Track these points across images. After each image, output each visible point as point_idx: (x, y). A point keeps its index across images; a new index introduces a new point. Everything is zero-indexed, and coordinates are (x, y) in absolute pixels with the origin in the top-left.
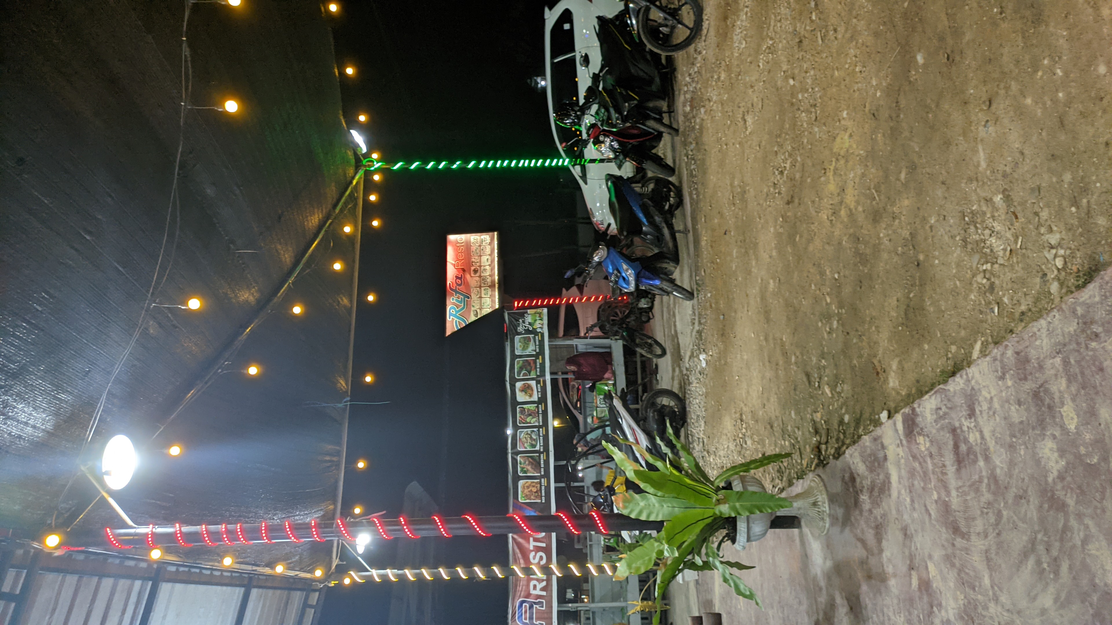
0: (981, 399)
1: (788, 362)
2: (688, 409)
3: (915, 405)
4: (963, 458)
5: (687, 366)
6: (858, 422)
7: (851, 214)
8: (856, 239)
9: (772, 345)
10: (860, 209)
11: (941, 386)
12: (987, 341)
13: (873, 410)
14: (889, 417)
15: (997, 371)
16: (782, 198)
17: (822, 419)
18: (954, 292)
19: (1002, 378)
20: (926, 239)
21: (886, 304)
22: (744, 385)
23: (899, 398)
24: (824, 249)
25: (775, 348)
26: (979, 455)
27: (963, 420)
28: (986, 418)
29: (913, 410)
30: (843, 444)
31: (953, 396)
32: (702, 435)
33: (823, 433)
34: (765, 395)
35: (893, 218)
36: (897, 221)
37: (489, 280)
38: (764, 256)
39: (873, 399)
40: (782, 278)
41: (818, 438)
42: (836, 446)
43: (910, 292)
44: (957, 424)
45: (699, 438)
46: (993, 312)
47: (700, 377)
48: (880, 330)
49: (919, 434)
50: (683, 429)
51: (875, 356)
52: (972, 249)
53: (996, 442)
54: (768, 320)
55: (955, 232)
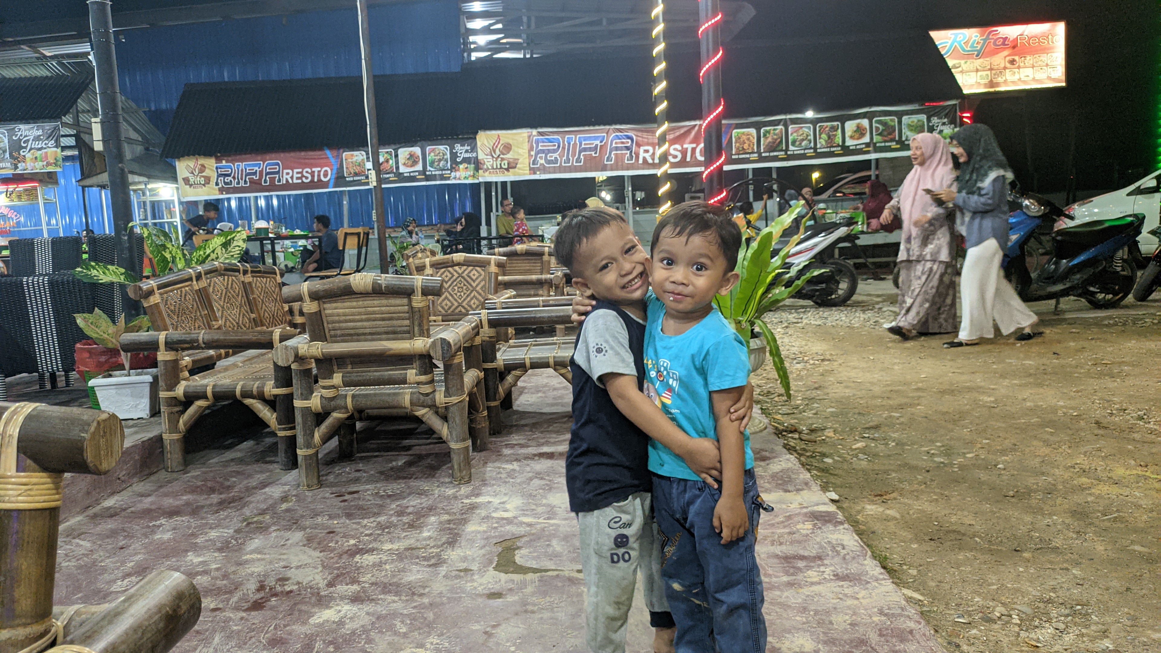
0: (856, 589)
1: (892, 408)
2: (834, 308)
3: (846, 526)
4: (790, 563)
5: (885, 309)
6: (825, 470)
7: (1082, 488)
8: (1050, 491)
9: (911, 395)
10: (1090, 499)
11: (869, 553)
12: (924, 605)
13: (838, 487)
14: (833, 501)
15: (889, 609)
16: (1105, 417)
17: (828, 437)
18: (982, 582)
19: (881, 612)
20: (1051, 563)
21: (966, 513)
22: (863, 365)
23: (854, 513)
24: (1036, 456)
25: (908, 397)
26: (794, 577)
27: (833, 568)
28: (835, 590)
29: (841, 523)
30: (801, 455)
31: (858, 563)
32: (805, 321)
33: (812, 437)
34: (852, 385)
35: (1079, 532)
36: (1075, 536)
37: (1000, 80)
38: (1026, 393)
39: (850, 487)
40: (997, 410)
41: (806, 432)
42: (798, 448)
43: (980, 537)
44: (826, 562)
45: (801, 318)
46: (958, 617)
47: (871, 322)
48: (933, 504)
49: (815, 525)
50: (812, 303)
51: (901, 495)
52: (1038, 608)
53: (808, 596)
54: (943, 392)
55: (1060, 594)
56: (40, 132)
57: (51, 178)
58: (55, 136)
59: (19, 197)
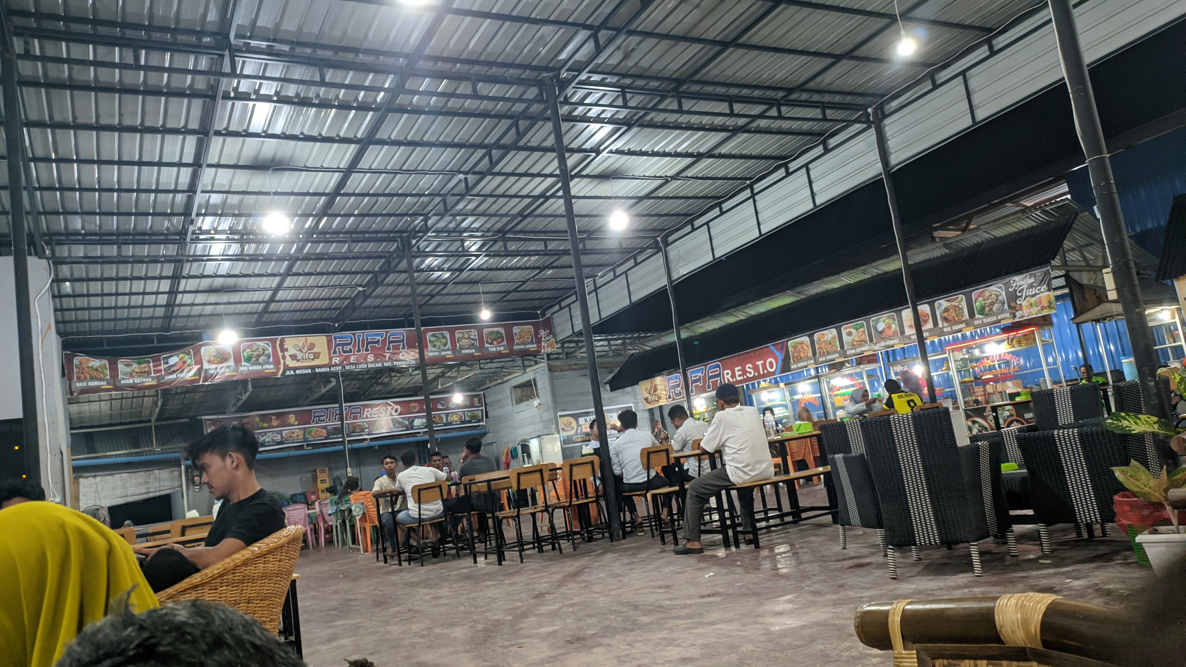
56: (1032, 280)
57: (1045, 320)
58: (1046, 280)
59: (1019, 343)
